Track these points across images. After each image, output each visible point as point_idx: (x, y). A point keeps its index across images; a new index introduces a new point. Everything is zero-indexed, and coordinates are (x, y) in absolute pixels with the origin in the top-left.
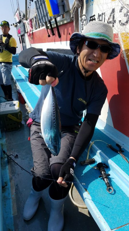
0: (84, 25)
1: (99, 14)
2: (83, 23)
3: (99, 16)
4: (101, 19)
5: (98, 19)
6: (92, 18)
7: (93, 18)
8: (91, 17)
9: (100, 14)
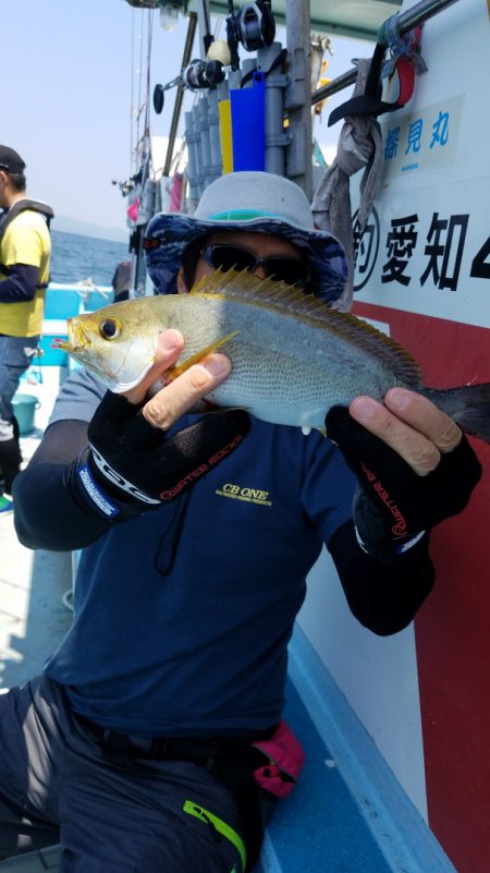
0: (359, 250)
1: (436, 215)
2: (358, 240)
3: (437, 225)
4: (443, 242)
5: (429, 238)
6: (403, 229)
7: (407, 228)
8: (395, 223)
9: (440, 218)
